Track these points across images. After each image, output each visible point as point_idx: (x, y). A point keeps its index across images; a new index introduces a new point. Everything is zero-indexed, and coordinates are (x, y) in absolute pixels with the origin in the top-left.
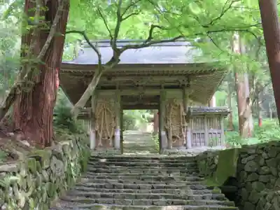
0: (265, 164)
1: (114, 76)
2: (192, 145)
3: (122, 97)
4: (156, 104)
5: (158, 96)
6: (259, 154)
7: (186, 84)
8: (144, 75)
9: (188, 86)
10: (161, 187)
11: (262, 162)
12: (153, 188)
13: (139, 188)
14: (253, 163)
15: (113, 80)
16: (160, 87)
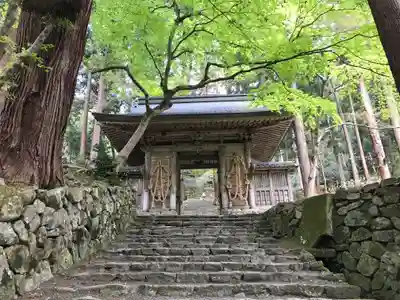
0: (380, 214)
1: (170, 131)
2: (257, 205)
3: (179, 153)
4: (216, 162)
5: (217, 152)
6: (366, 201)
7: (247, 137)
8: (202, 129)
9: (250, 140)
10: (223, 252)
11: (373, 210)
12: (211, 253)
13: (192, 254)
14: (358, 214)
15: (168, 135)
16: (218, 142)
